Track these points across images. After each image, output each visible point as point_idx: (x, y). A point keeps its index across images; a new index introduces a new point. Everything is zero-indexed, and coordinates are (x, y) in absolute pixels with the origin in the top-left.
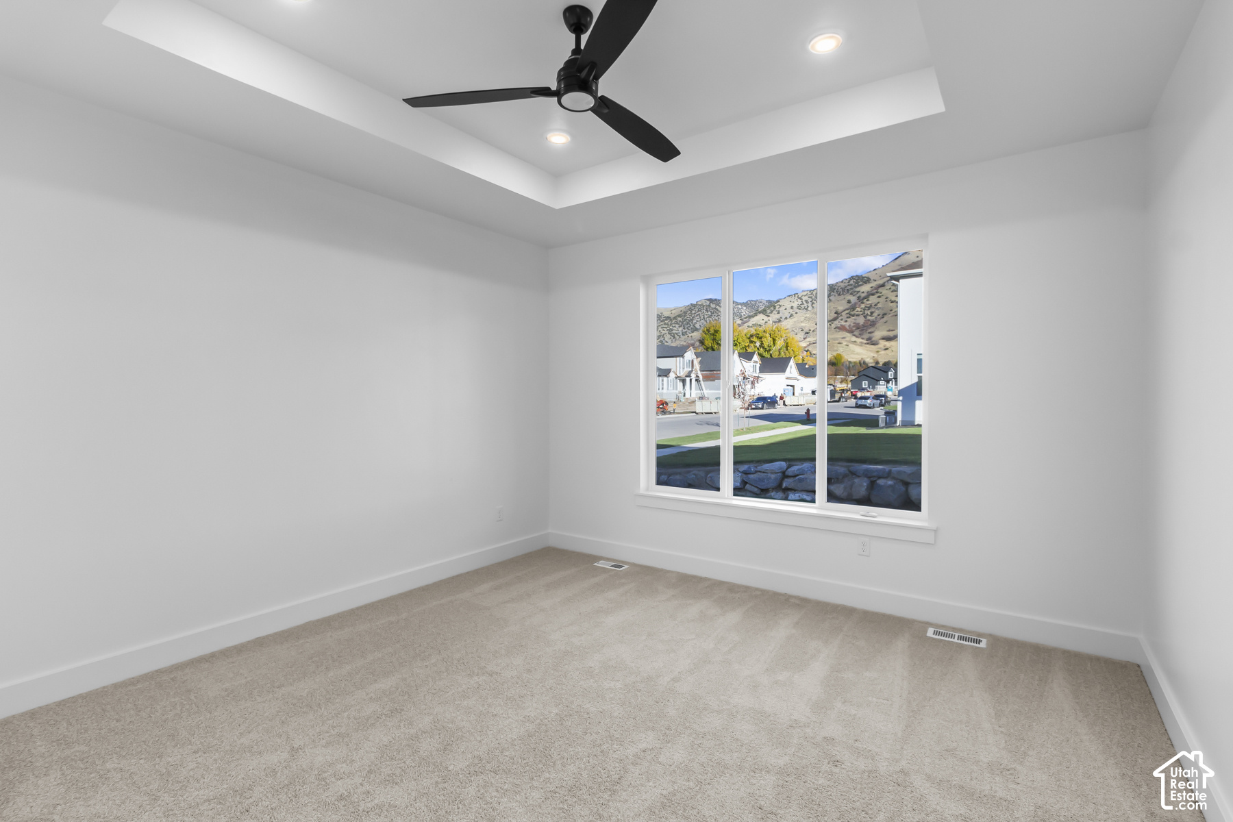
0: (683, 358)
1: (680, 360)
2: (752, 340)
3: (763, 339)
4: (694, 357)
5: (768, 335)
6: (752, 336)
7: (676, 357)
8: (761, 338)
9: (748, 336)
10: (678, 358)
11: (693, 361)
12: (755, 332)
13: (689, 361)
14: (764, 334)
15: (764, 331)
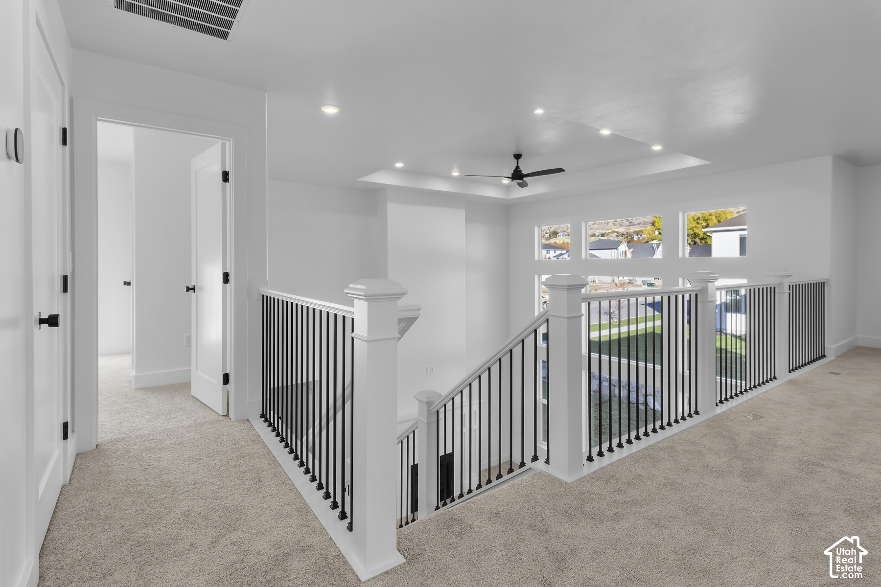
0: (617, 250)
1: (614, 251)
2: (698, 221)
3: (708, 221)
4: (627, 248)
5: (714, 218)
6: (698, 218)
7: (612, 249)
8: (707, 220)
9: (696, 218)
10: (613, 250)
11: (626, 252)
12: (701, 215)
13: (623, 252)
14: (710, 216)
15: (710, 215)
